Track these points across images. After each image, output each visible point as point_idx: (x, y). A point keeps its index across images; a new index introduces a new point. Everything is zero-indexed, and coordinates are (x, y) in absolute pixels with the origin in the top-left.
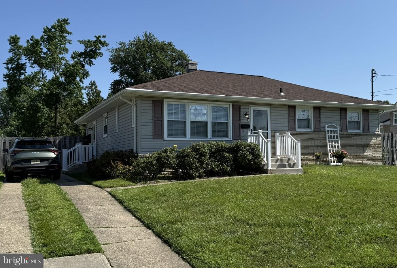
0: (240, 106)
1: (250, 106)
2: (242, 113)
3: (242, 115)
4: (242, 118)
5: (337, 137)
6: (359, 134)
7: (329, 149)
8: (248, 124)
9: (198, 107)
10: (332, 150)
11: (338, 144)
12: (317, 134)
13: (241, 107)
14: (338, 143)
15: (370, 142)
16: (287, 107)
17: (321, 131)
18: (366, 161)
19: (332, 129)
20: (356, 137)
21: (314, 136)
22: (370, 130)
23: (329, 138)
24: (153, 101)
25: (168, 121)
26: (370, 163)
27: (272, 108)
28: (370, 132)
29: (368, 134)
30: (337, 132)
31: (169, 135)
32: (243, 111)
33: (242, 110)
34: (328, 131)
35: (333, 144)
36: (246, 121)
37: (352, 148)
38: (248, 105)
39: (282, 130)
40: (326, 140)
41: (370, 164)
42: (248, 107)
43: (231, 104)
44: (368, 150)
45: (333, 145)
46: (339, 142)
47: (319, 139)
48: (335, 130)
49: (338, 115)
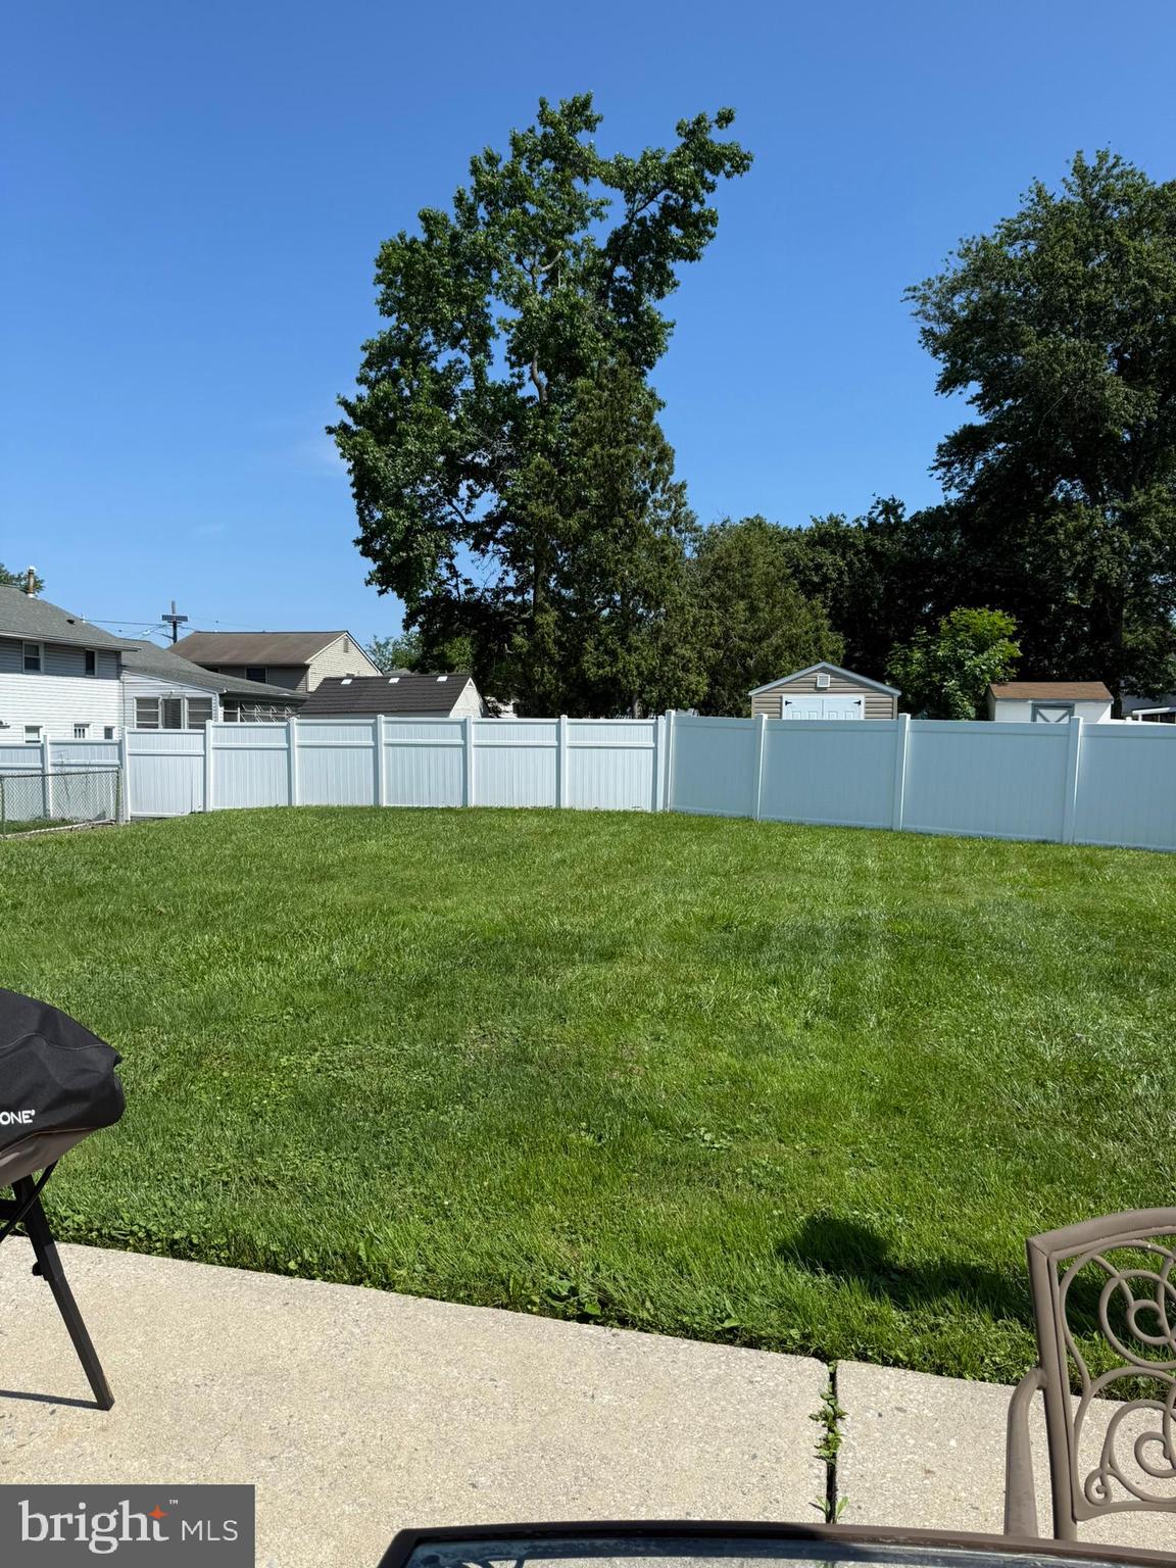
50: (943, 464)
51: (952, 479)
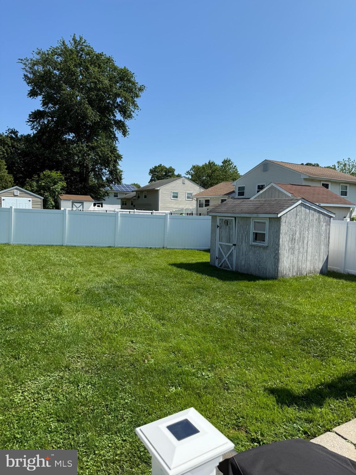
50: (31, 121)
51: (34, 126)
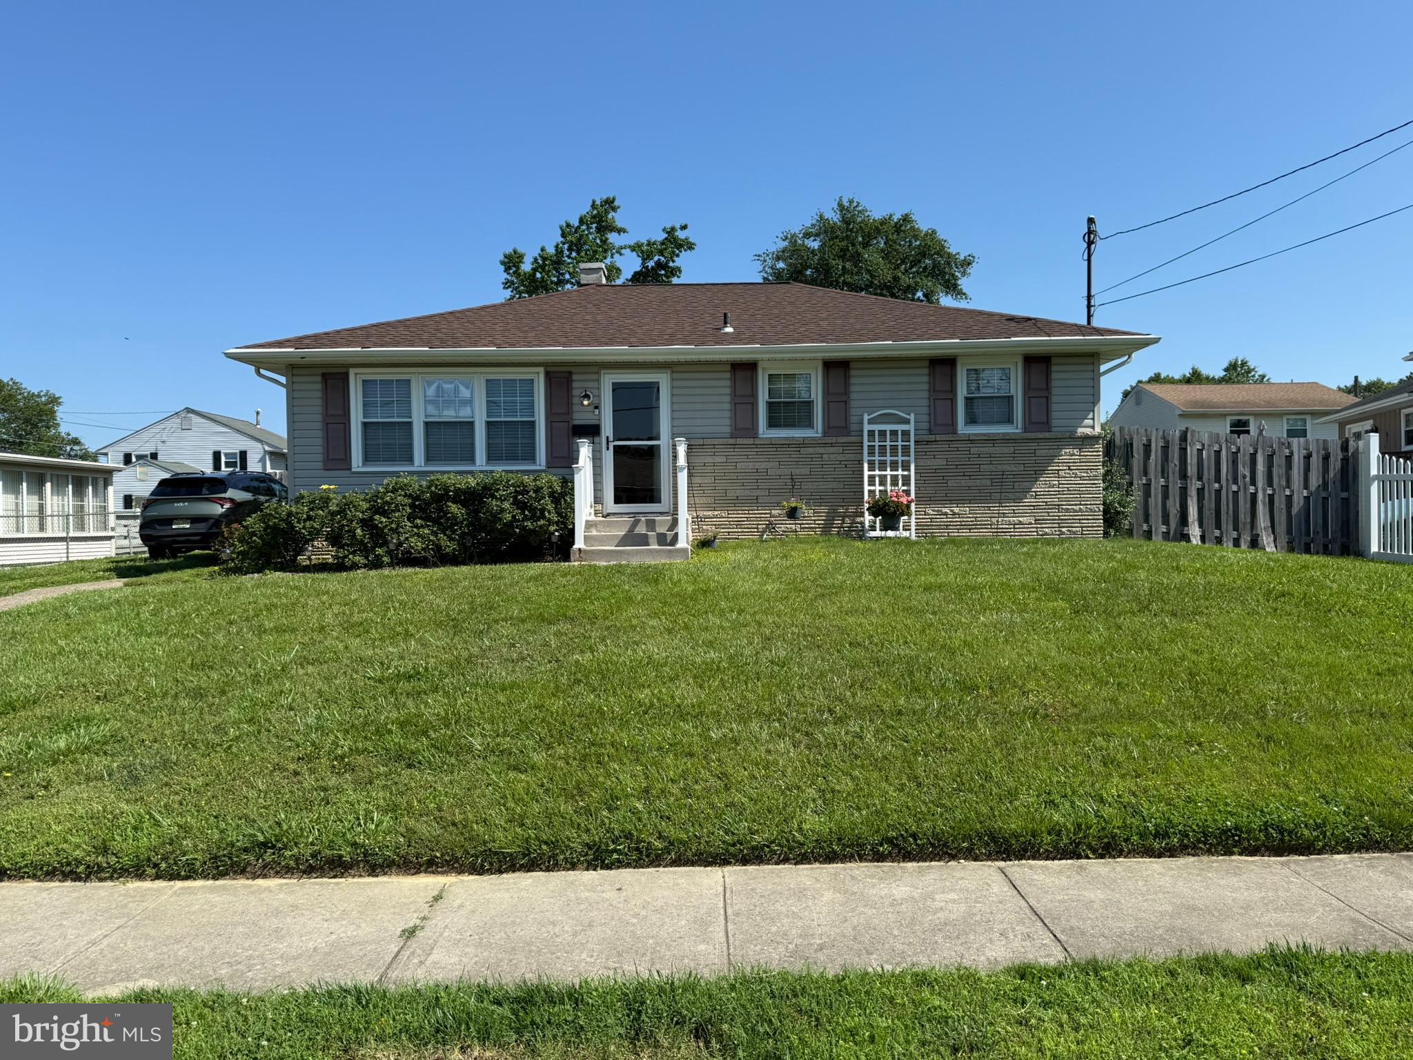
0: (570, 373)
1: (602, 372)
2: (576, 392)
3: (576, 400)
4: (576, 408)
5: (906, 450)
6: (1001, 437)
7: (867, 488)
8: (595, 422)
9: (446, 382)
10: (880, 491)
11: (906, 473)
12: (832, 445)
13: (575, 377)
14: (906, 467)
15: (1049, 464)
16: (728, 368)
17: (848, 435)
18: (1031, 524)
19: (888, 428)
20: (987, 449)
21: (821, 450)
22: (1054, 423)
23: (871, 453)
24: (323, 375)
25: (365, 424)
26: (1047, 530)
27: (676, 376)
28: (1053, 429)
29: (1047, 435)
30: (906, 434)
31: (367, 459)
32: (578, 387)
33: (575, 385)
34: (871, 433)
35: (888, 472)
36: (590, 416)
37: (971, 483)
38: (595, 369)
39: (705, 436)
40: (860, 462)
41: (1046, 534)
42: (595, 377)
43: (541, 370)
44: (1039, 487)
45: (886, 476)
46: (913, 467)
47: (840, 457)
48: (900, 427)
49: (920, 382)
